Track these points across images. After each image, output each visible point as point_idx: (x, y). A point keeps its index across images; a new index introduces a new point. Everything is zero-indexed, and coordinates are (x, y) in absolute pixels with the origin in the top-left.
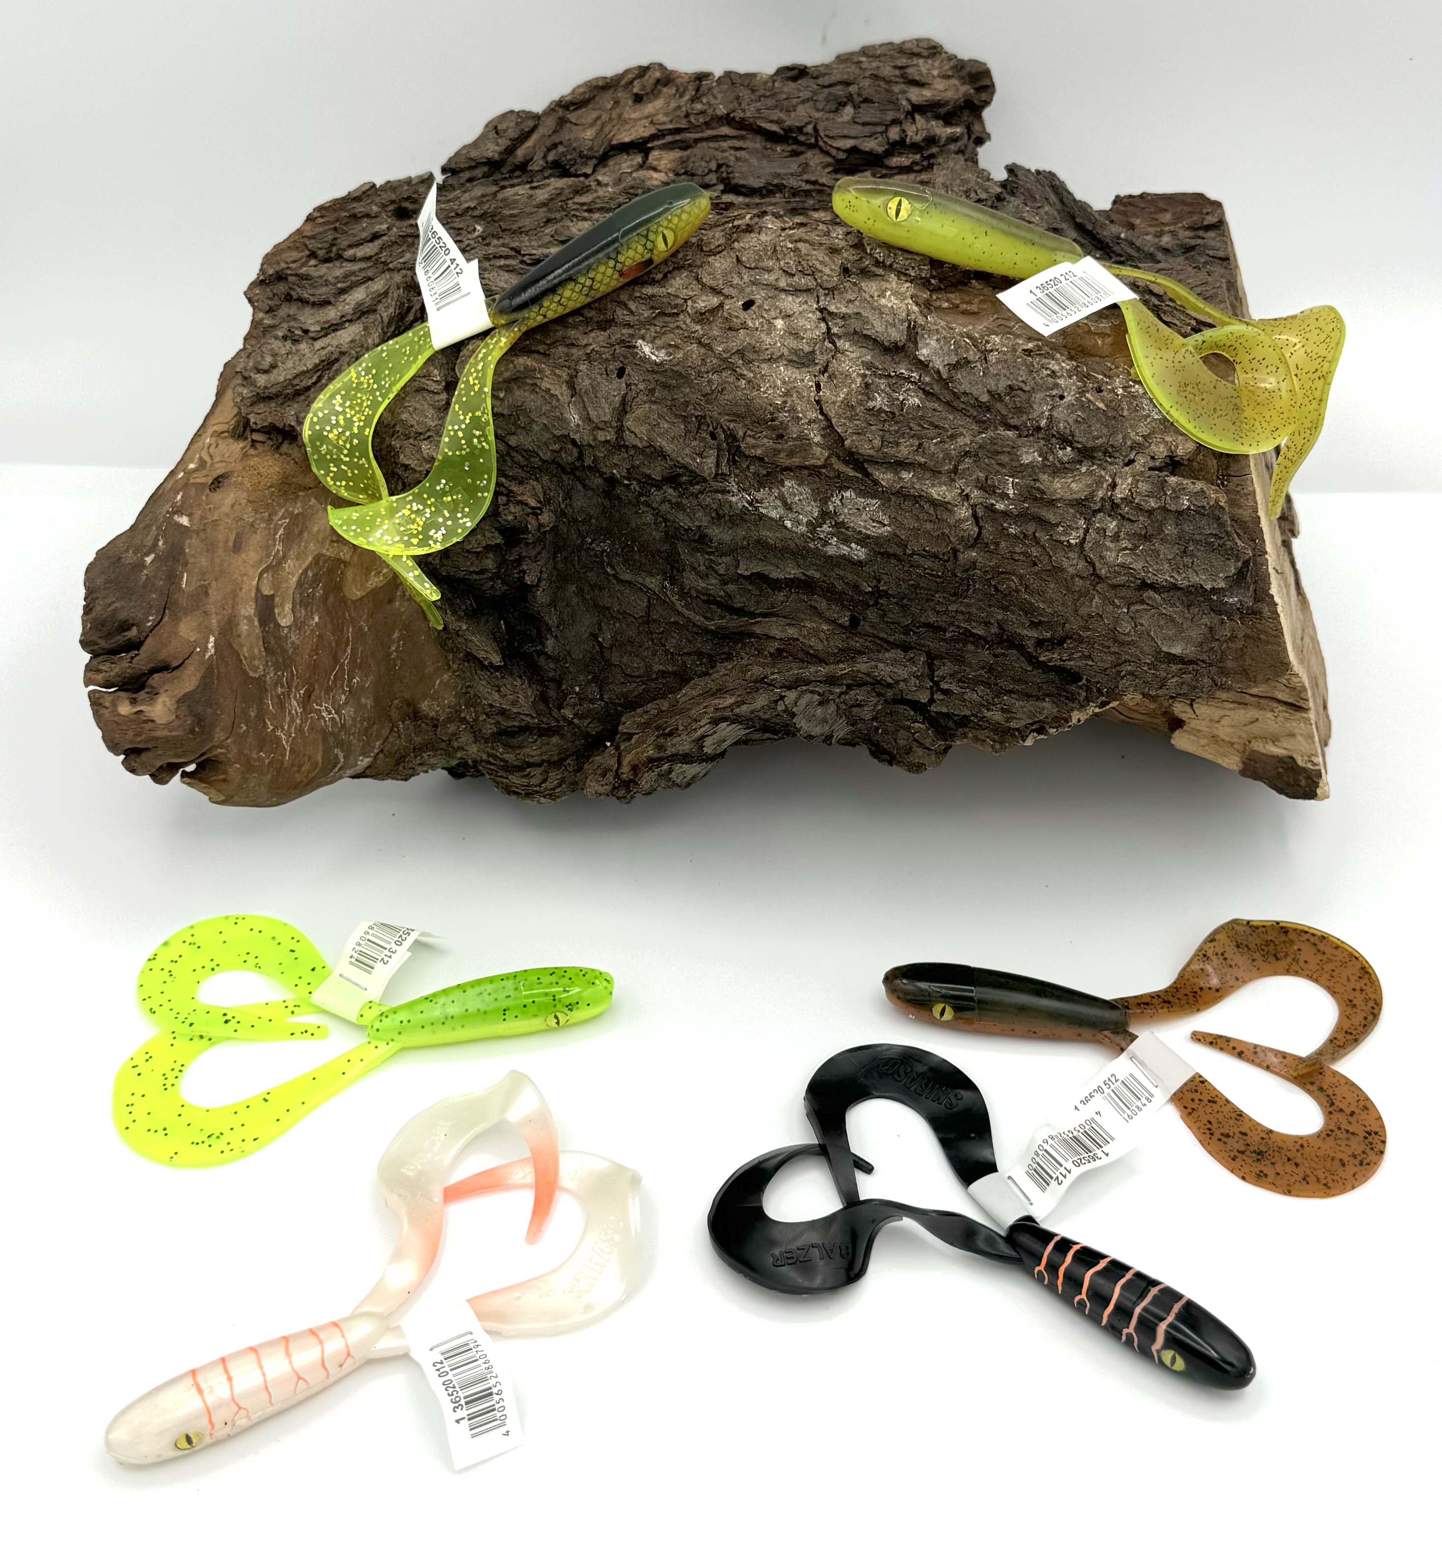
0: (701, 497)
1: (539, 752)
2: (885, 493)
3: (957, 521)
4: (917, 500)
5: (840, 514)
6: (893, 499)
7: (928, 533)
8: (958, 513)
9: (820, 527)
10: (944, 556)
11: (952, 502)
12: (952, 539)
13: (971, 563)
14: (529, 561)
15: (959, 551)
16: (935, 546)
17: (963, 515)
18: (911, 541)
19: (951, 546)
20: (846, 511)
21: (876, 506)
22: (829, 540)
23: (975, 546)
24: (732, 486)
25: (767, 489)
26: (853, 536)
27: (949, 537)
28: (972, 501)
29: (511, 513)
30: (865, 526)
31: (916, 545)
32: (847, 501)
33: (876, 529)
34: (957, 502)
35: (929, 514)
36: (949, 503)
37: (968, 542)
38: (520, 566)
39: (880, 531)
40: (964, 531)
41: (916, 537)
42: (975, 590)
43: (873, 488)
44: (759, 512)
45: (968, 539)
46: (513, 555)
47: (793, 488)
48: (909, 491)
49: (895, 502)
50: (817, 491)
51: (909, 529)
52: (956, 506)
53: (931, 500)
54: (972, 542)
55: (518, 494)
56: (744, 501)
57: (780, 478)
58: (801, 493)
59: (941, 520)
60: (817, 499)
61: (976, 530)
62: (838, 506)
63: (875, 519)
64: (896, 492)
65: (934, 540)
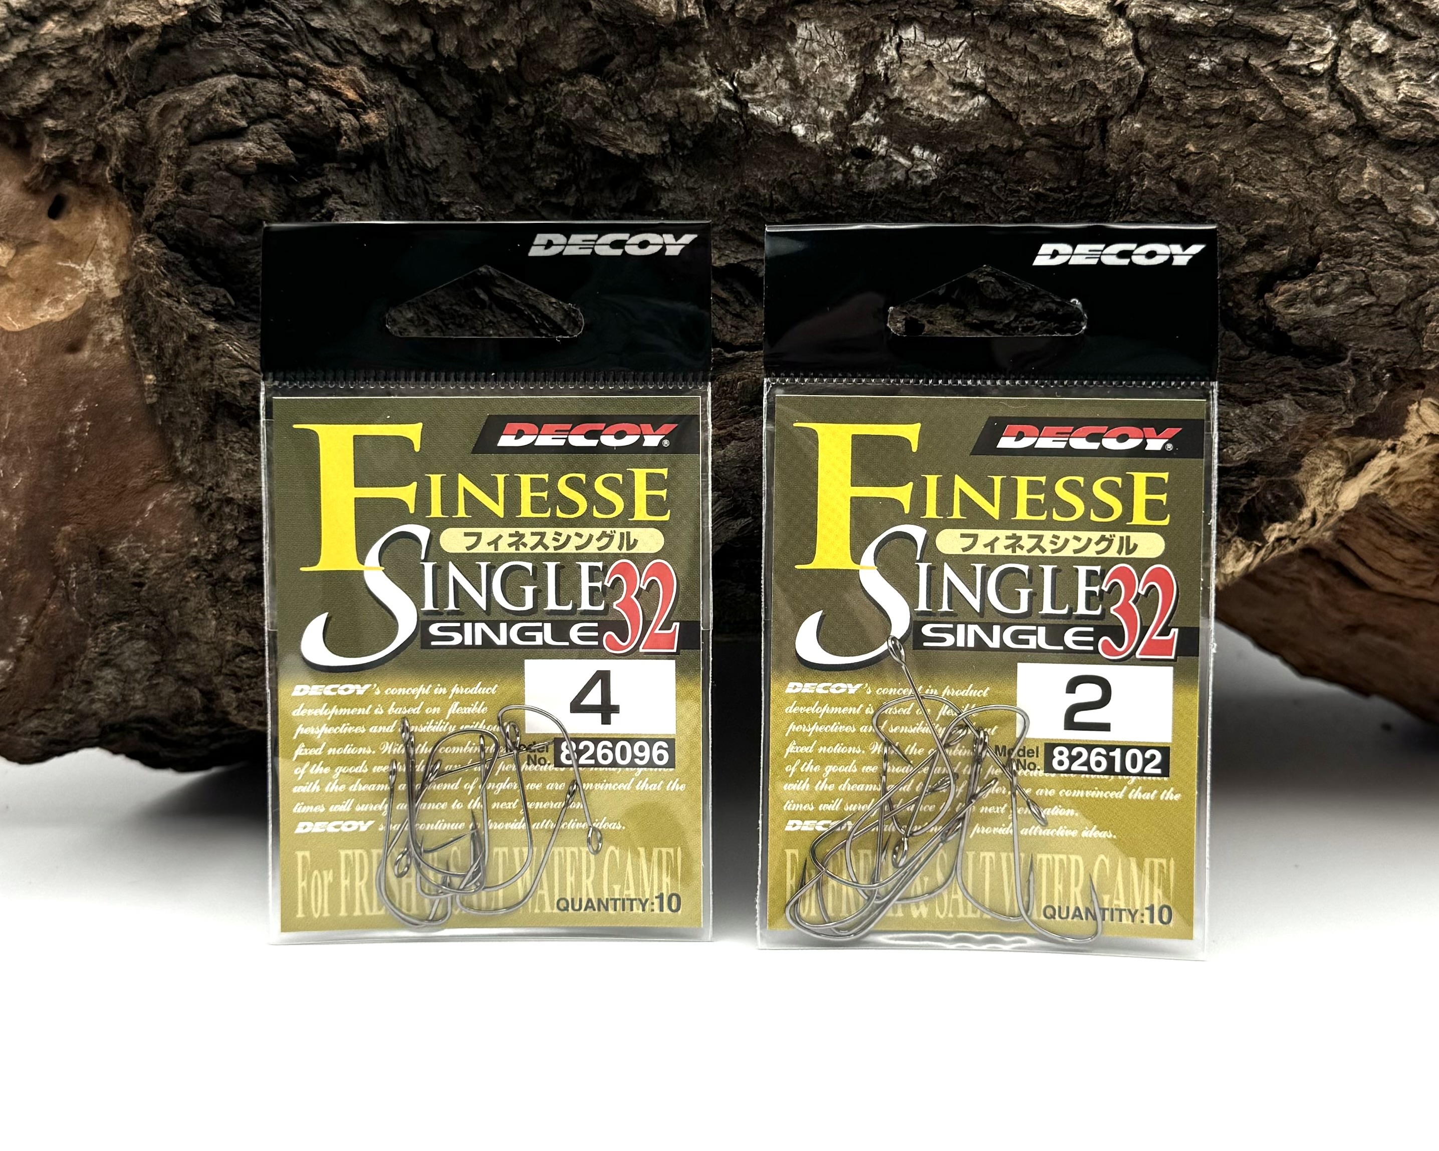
2: (977, 21)
3: (1109, 51)
4: (1034, 27)
5: (895, 82)
6: (992, 30)
7: (1055, 88)
8: (1110, 37)
9: (858, 118)
10: (1082, 135)
11: (1098, 17)
12: (1101, 87)
13: (1132, 142)
14: (340, 201)
15: (1112, 117)
16: (1070, 110)
17: (1118, 40)
18: (1024, 112)
19: (1099, 102)
20: (906, 73)
21: (961, 50)
22: (873, 146)
23: (1139, 109)
24: (702, 67)
25: (763, 58)
26: (918, 125)
27: (1094, 87)
28: (1133, 13)
29: (311, 101)
30: (939, 104)
31: (1034, 116)
32: (909, 50)
33: (960, 102)
34: (1107, 18)
35: (1057, 49)
36: (1092, 20)
37: (1130, 90)
38: (323, 208)
39: (965, 109)
40: (1122, 69)
41: (1033, 102)
42: (1143, 192)
43: (956, 12)
44: (747, 115)
45: (1130, 84)
46: (310, 189)
47: (812, 40)
48: (1021, 8)
49: (996, 35)
50: (855, 34)
51: (1021, 85)
52: (1105, 25)
53: (1059, 22)
54: (1135, 92)
55: (325, 77)
56: (721, 95)
57: (788, 24)
58: (826, 48)
59: (1078, 59)
60: (856, 50)
61: (1141, 69)
62: (892, 63)
63: (958, 80)
64: (998, 13)
65: (1067, 100)
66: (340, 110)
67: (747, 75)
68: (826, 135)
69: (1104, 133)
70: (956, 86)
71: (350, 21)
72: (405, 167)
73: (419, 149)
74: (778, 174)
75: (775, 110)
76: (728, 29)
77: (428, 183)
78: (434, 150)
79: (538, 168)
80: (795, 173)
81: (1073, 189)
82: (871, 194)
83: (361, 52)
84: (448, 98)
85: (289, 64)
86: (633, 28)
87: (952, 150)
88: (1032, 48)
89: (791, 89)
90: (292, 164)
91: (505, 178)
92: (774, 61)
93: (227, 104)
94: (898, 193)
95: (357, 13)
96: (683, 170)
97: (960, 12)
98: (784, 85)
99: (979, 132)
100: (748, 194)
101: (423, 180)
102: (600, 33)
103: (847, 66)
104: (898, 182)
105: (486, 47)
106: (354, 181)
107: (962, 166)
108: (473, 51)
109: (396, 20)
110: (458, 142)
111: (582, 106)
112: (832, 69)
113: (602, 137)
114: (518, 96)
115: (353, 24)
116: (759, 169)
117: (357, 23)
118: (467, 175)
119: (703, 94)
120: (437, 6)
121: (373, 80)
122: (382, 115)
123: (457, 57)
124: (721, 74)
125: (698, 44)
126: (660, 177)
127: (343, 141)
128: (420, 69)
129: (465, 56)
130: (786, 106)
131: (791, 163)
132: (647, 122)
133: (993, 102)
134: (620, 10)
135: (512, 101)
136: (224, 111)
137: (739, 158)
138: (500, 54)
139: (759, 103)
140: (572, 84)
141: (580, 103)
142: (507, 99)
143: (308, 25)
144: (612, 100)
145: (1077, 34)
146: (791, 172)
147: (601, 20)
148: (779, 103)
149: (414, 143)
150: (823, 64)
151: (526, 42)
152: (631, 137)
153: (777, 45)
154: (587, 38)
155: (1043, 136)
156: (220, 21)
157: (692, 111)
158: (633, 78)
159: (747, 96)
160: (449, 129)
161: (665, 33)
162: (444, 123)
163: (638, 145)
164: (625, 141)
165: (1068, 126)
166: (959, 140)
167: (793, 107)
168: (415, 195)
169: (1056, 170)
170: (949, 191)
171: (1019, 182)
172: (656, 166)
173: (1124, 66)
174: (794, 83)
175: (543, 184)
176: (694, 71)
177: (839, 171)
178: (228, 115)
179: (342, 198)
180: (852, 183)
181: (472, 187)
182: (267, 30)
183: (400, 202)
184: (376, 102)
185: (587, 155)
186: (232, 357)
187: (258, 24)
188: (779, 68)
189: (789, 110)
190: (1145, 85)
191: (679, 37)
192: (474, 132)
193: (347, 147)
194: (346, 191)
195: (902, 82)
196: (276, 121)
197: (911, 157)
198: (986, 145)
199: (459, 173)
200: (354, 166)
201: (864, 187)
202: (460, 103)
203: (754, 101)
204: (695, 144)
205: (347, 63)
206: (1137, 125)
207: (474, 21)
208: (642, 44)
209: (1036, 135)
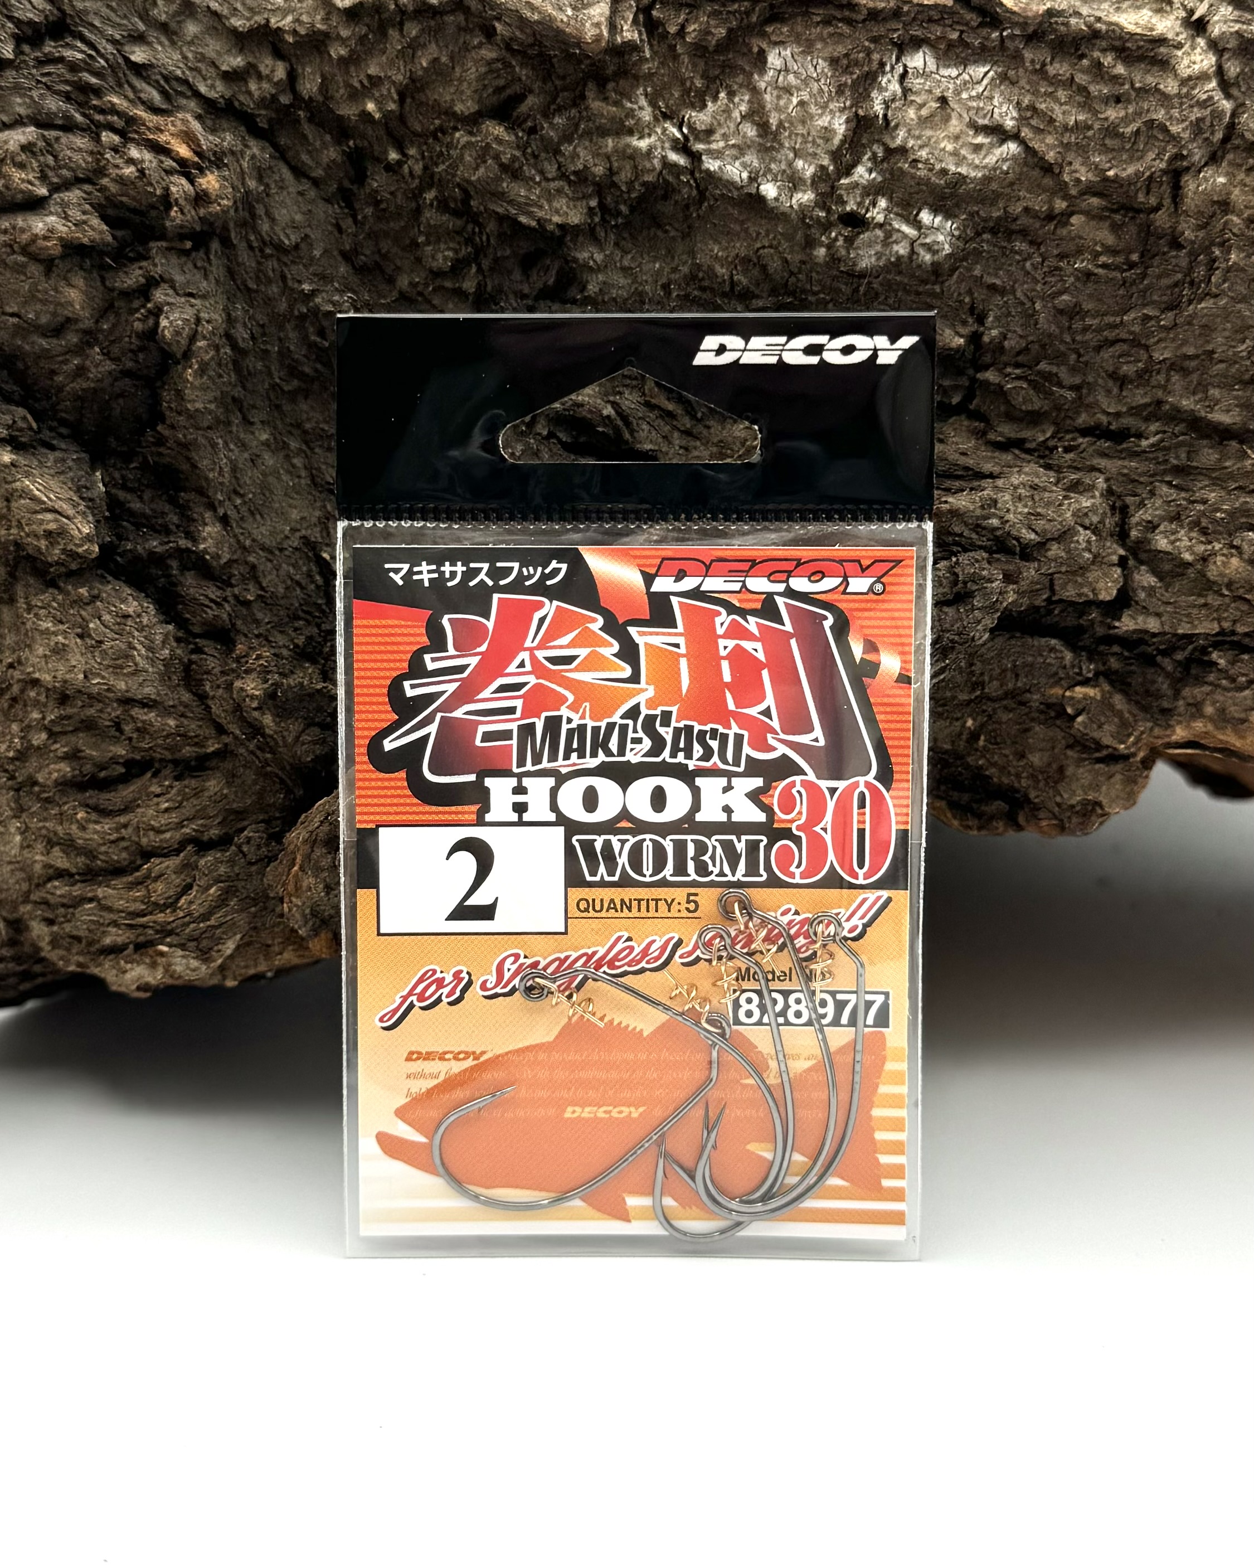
0: (567, 149)
1: (174, 818)
2: (1008, 43)
3: (1184, 82)
4: (1083, 49)
5: (897, 126)
6: (1028, 55)
7: (1111, 131)
8: (1186, 62)
9: (848, 173)
10: (1148, 193)
11: (1170, 36)
12: (1175, 129)
13: (1214, 202)
14: (171, 292)
15: (1187, 169)
16: (1131, 160)
17: (1196, 67)
18: (1070, 163)
19: (1171, 150)
20: (912, 113)
21: (985, 82)
22: (867, 210)
23: (1223, 158)
24: (641, 108)
25: (722, 95)
26: (927, 182)
27: (1165, 129)
28: (1216, 30)
29: (131, 161)
30: (955, 154)
31: (1083, 169)
32: (916, 83)
33: (983, 152)
34: (1181, 38)
35: (1115, 79)
36: (1161, 41)
37: (1212, 133)
38: (148, 300)
39: (991, 160)
40: (1203, 104)
41: (1082, 150)
42: (1229, 270)
43: (979, 31)
44: (701, 171)
45: (1212, 125)
46: (132, 277)
47: (787, 70)
48: (1066, 24)
49: (1033, 61)
50: (845, 62)
51: (1066, 128)
52: (1179, 46)
53: (1117, 43)
54: (1219, 135)
55: (149, 129)
56: (667, 145)
57: (755, 50)
58: (806, 81)
59: (1144, 92)
60: (845, 84)
61: (1227, 105)
62: (893, 100)
63: (981, 122)
64: (1035, 32)
65: (1128, 146)
66: (169, 172)
67: (701, 118)
68: (805, 197)
69: (1177, 188)
70: (978, 129)
71: (182, 53)
72: (255, 244)
73: (273, 220)
74: (741, 248)
75: (737, 164)
76: (676, 57)
77: (286, 264)
78: (293, 221)
79: (428, 243)
80: (764, 247)
81: (1132, 266)
82: (863, 275)
83: (197, 94)
84: (309, 152)
85: (102, 111)
86: (550, 57)
87: (971, 215)
88: (1081, 78)
89: (759, 136)
90: (108, 244)
91: (385, 257)
92: (736, 100)
93: (21, 166)
94: (900, 273)
95: (191, 43)
96: (617, 244)
97: (984, 32)
98: (750, 131)
99: (1008, 190)
100: (701, 275)
101: (279, 260)
102: (507, 65)
103: (833, 105)
104: (899, 258)
105: (357, 85)
106: (190, 265)
107: (985, 236)
108: (342, 91)
109: (241, 50)
110: (324, 211)
111: (485, 162)
112: (813, 109)
113: (511, 202)
114: (401, 149)
115: (185, 57)
116: (716, 241)
117: (190, 55)
118: (335, 253)
119: (643, 144)
120: (295, 32)
121: (213, 131)
122: (225, 179)
123: (321, 99)
124: (666, 117)
125: (636, 78)
126: (588, 254)
127: (173, 214)
128: (274, 115)
129: (332, 98)
130: (752, 159)
131: (758, 234)
132: (570, 182)
133: (1028, 149)
134: (534, 35)
135: (393, 156)
136: (17, 176)
137: (689, 227)
138: (377, 94)
139: (717, 155)
140: (471, 133)
141: (481, 159)
142: (386, 153)
143: (127, 60)
144: (524, 154)
145: (1141, 59)
146: (759, 245)
147: (508, 47)
148: (743, 155)
149: (268, 214)
150: (802, 103)
151: (410, 78)
152: (549, 202)
153: (740, 79)
154: (491, 71)
155: (1095, 194)
156: (11, 57)
157: (628, 166)
158: (551, 123)
159: (700, 147)
160: (312, 193)
161: (593, 65)
162: (306, 185)
163: (557, 212)
164: (541, 207)
165: (1130, 182)
166: (982, 202)
167: (762, 160)
168: (270, 281)
169: (1110, 240)
170: (969, 270)
171: (1061, 256)
172: (581, 239)
173: (1205, 101)
174: (763, 127)
175: (434, 264)
176: (630, 114)
177: (821, 244)
178: (23, 181)
179: (173, 287)
180: (839, 260)
181: (343, 269)
182: (74, 67)
183: (249, 290)
184: (216, 160)
185: (491, 226)
186: (34, 499)
187: (61, 60)
188: (744, 108)
189: (756, 163)
190: (1231, 126)
191: (610, 70)
192: (346, 198)
193: (178, 221)
194: (179, 278)
195: (905, 125)
196: (87, 187)
197: (917, 225)
198: (1017, 209)
199: (326, 251)
200: (188, 245)
201: (855, 265)
202: (325, 160)
203: (710, 152)
204: (632, 209)
205: (179, 108)
206: (1222, 180)
207: (343, 52)
208: (563, 78)
209: (1084, 194)
